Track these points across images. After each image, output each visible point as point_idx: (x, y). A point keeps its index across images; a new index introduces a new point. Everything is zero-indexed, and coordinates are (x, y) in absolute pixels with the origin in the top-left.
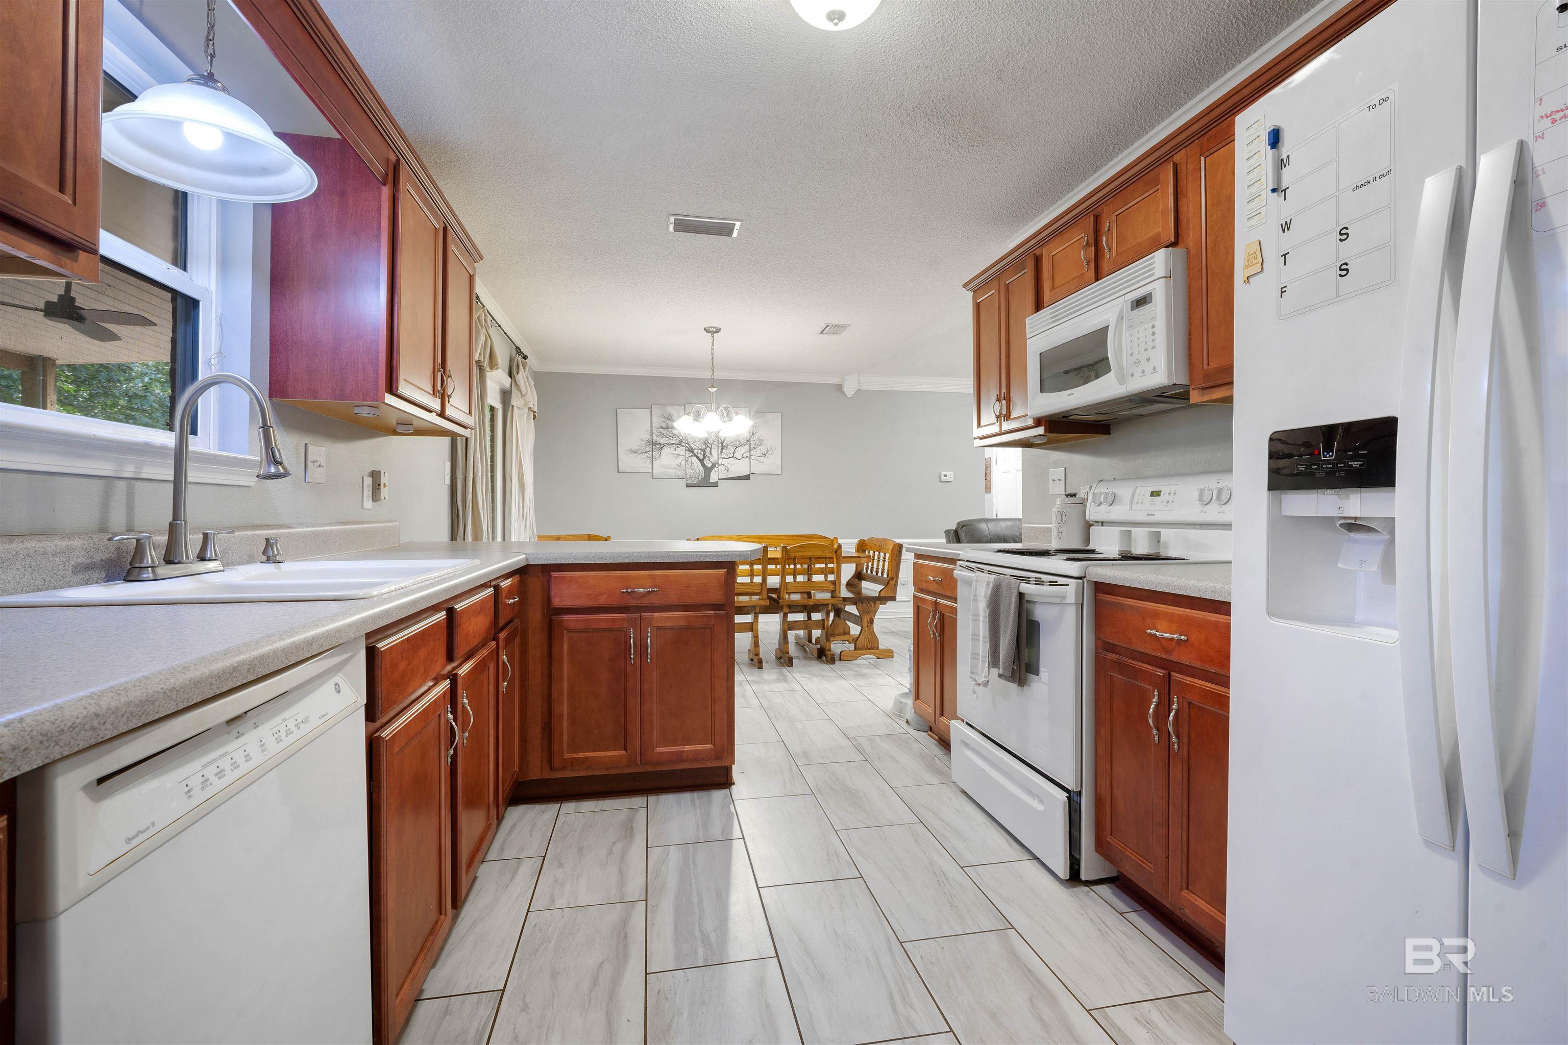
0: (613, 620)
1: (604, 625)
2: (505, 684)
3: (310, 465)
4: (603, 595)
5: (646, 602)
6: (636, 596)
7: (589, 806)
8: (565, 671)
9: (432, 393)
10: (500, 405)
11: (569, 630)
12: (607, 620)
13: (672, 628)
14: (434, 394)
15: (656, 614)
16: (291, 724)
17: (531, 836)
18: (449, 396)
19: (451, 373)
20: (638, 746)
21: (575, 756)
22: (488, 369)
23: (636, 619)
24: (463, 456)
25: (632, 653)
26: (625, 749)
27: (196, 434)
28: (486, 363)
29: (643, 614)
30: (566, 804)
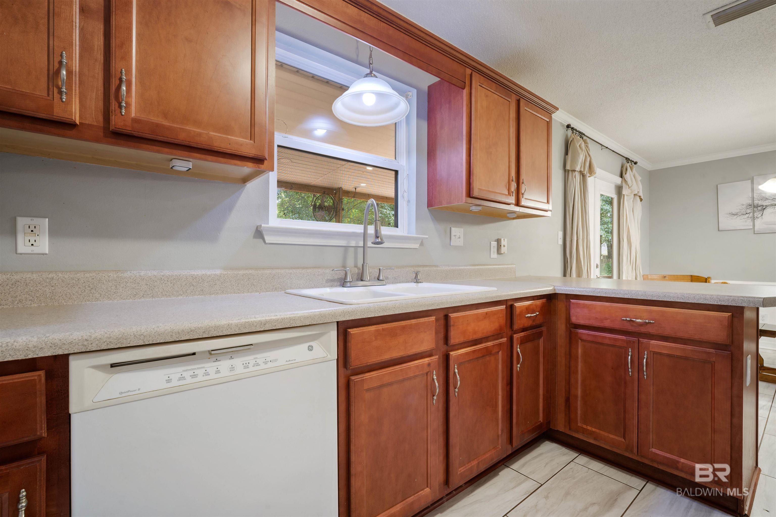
0: (615, 340)
1: (607, 342)
2: (519, 366)
3: (453, 237)
4: (607, 319)
5: (643, 330)
6: (635, 324)
7: (597, 465)
8: (580, 367)
9: (507, 193)
10: (616, 195)
11: (582, 340)
12: (610, 338)
13: (669, 356)
14: (509, 194)
15: (653, 341)
16: (260, 361)
17: (545, 467)
18: (523, 194)
19: (524, 181)
20: (635, 440)
21: (585, 426)
22: (588, 175)
23: (634, 342)
24: (570, 228)
25: (630, 367)
26: (624, 438)
27: (397, 227)
28: (586, 172)
29: (640, 339)
30: (583, 457)
